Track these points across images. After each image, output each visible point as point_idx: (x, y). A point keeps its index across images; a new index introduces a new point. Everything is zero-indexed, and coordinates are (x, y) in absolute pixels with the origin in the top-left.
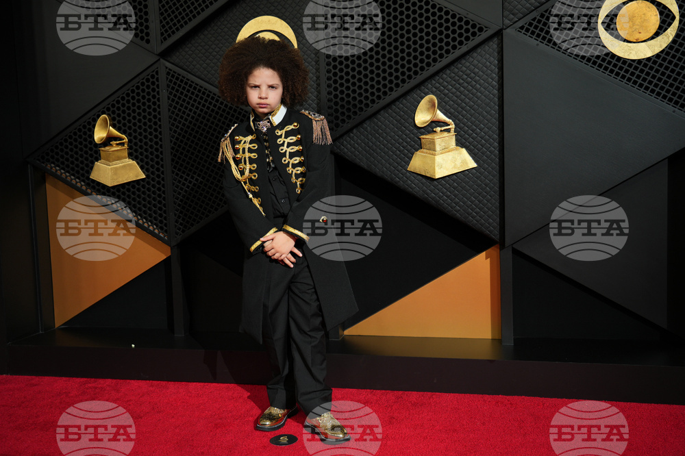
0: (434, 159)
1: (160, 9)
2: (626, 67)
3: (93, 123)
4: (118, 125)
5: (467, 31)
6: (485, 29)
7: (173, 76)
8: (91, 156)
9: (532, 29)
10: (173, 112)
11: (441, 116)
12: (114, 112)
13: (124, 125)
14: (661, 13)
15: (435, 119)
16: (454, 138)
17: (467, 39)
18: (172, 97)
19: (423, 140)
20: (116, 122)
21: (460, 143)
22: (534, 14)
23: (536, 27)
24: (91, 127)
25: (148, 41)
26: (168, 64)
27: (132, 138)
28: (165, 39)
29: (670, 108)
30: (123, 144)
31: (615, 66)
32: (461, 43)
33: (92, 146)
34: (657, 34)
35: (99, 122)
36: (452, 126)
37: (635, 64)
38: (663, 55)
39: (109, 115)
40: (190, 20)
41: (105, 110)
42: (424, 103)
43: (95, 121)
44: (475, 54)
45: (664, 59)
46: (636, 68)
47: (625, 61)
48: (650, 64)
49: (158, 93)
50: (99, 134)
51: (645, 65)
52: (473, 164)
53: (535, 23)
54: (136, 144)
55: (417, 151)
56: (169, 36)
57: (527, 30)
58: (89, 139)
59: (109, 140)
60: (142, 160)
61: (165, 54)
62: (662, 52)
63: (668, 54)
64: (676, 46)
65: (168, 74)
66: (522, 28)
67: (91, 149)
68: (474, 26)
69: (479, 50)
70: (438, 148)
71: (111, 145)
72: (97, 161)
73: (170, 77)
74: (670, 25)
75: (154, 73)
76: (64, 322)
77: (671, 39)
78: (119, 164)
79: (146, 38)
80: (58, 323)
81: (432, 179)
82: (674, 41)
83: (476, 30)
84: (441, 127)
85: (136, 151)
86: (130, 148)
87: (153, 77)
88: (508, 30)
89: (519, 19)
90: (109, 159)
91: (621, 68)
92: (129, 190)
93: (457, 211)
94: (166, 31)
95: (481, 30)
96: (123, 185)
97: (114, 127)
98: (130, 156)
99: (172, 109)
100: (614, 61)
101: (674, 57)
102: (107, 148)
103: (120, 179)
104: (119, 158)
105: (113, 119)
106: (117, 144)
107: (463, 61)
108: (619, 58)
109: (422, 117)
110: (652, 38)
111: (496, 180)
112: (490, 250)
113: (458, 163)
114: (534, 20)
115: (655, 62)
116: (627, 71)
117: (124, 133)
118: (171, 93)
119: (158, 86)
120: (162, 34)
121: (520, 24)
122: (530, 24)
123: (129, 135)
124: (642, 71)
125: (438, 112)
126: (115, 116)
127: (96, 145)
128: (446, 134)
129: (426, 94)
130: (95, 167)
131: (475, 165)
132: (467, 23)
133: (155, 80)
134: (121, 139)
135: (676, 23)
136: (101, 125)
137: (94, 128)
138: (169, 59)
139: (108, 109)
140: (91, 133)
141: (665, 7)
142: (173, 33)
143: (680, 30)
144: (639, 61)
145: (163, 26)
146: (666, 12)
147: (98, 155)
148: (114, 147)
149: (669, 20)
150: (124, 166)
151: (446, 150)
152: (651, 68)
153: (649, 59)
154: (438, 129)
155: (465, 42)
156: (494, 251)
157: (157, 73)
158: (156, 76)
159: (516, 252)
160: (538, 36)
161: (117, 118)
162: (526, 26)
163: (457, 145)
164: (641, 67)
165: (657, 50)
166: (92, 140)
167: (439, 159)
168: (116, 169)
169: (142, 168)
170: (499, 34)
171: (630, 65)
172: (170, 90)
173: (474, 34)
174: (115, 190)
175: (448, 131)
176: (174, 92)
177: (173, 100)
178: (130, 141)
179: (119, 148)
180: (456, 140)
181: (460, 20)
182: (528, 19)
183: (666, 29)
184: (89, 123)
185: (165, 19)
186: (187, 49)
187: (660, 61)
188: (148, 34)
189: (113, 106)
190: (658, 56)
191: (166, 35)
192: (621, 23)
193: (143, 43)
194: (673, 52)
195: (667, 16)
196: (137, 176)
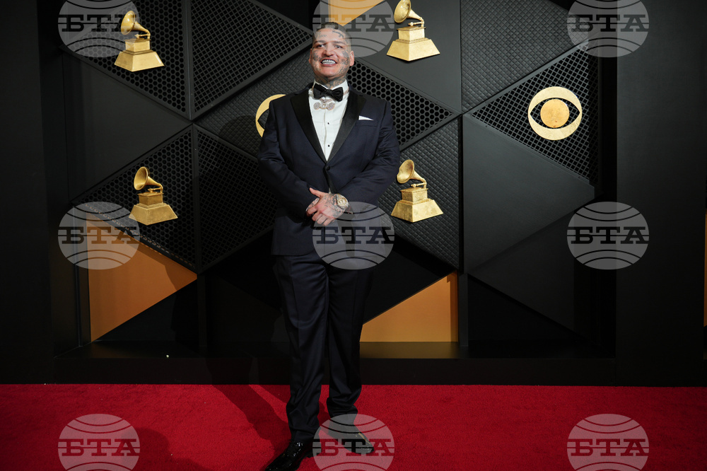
0: (411, 207)
1: (195, 85)
2: (547, 145)
3: (132, 173)
4: (154, 175)
5: (437, 114)
6: (450, 114)
7: (203, 138)
8: (130, 200)
9: (482, 115)
10: (203, 167)
11: (417, 176)
12: (151, 165)
13: (161, 175)
14: (570, 109)
15: (412, 178)
16: (426, 192)
17: (437, 120)
18: (202, 154)
19: (403, 193)
20: (152, 173)
21: (430, 196)
22: (484, 104)
23: (485, 114)
24: (131, 176)
25: (184, 110)
26: (199, 128)
27: (166, 186)
28: (198, 108)
29: (576, 175)
30: (159, 191)
31: (540, 144)
32: (432, 123)
33: (131, 192)
34: (567, 123)
35: (138, 172)
36: (425, 183)
37: (553, 143)
38: (572, 138)
39: (147, 167)
40: (220, 94)
41: (144, 163)
42: (404, 166)
43: (135, 171)
44: (442, 131)
45: (572, 141)
46: (554, 146)
47: (546, 141)
48: (563, 144)
49: (190, 150)
50: (138, 183)
51: (560, 145)
52: (440, 212)
53: (484, 111)
54: (170, 191)
55: (398, 200)
56: (202, 106)
57: (479, 115)
58: (129, 186)
59: (146, 188)
60: (175, 204)
61: (196, 121)
62: (571, 136)
63: (575, 137)
64: (580, 132)
65: (200, 136)
66: (475, 113)
67: (130, 194)
68: (442, 111)
69: (444, 128)
70: (414, 199)
71: (149, 191)
72: (136, 204)
73: (200, 139)
74: (576, 117)
75: (187, 135)
76: (99, 337)
77: (577, 127)
78: (155, 207)
79: (182, 107)
80: (94, 337)
81: (409, 223)
82: (579, 129)
83: (443, 114)
84: (416, 183)
85: (170, 196)
86: (165, 194)
87: (186, 137)
88: (465, 115)
89: (474, 108)
90: (146, 202)
91: (544, 146)
92: (162, 228)
93: (428, 247)
94: (200, 102)
95: (447, 114)
96: (157, 224)
97: (151, 176)
98: (165, 200)
99: (202, 164)
100: (539, 141)
101: (579, 139)
102: (145, 194)
103: (156, 220)
104: (155, 202)
105: (150, 171)
106: (153, 191)
107: (433, 136)
108: (542, 139)
109: (403, 176)
110: (564, 126)
111: (457, 224)
112: (450, 275)
113: (430, 210)
114: (484, 108)
115: (566, 143)
116: (548, 148)
117: (160, 182)
118: (201, 151)
119: (190, 145)
120: (196, 105)
121: (474, 111)
122: (481, 111)
123: (164, 184)
124: (558, 148)
125: (415, 173)
126: (152, 168)
127: (135, 191)
128: (420, 189)
129: (406, 159)
130: (134, 209)
131: (442, 213)
132: (437, 108)
133: (187, 140)
134: (157, 187)
135: (580, 117)
136: (140, 175)
137: (134, 177)
138: (200, 124)
139: (147, 162)
140: (131, 181)
141: (573, 105)
142: (205, 104)
143: (583, 121)
144: (556, 142)
145: (197, 99)
146: (573, 108)
147: (136, 200)
148: (151, 193)
149: (575, 114)
150: (159, 209)
151: (420, 200)
152: (564, 147)
153: (562, 140)
154: (415, 185)
155: (435, 122)
156: (453, 276)
157: (190, 135)
158: (189, 137)
159: (470, 277)
160: (487, 120)
161: (154, 170)
162: (478, 112)
163: (428, 197)
164: (557, 146)
165: (568, 135)
166: (131, 186)
167: (414, 207)
168: (153, 211)
169: (175, 210)
170: (460, 118)
171: (550, 144)
172: (200, 148)
173: (442, 117)
174: (150, 228)
175: (422, 187)
176: (204, 150)
177: (203, 157)
178: (165, 189)
179: (156, 194)
180: (428, 194)
181: (432, 106)
182: (480, 107)
183: (573, 120)
184: (129, 173)
185: (198, 93)
186: (216, 117)
187: (569, 142)
188: (183, 104)
189: (151, 159)
190: (568, 138)
191: (199, 105)
192: (543, 114)
193: (180, 111)
194: (578, 136)
195: (574, 111)
196: (170, 217)
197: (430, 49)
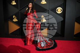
14: (61, 10)
29: (61, 17)
42: (42, 16)
50: (14, 17)
61: (20, 10)
65: (20, 12)
76: (10, 33)
90: (15, 19)
101: (62, 13)
108: (58, 13)
123: (16, 17)
169: (17, 20)
170: (48, 11)
182: (51, 9)
189: (15, 14)
197: (45, 3)
